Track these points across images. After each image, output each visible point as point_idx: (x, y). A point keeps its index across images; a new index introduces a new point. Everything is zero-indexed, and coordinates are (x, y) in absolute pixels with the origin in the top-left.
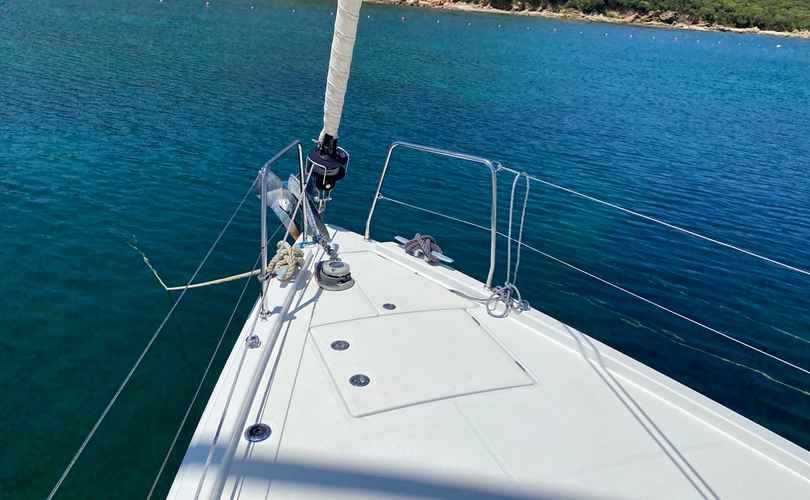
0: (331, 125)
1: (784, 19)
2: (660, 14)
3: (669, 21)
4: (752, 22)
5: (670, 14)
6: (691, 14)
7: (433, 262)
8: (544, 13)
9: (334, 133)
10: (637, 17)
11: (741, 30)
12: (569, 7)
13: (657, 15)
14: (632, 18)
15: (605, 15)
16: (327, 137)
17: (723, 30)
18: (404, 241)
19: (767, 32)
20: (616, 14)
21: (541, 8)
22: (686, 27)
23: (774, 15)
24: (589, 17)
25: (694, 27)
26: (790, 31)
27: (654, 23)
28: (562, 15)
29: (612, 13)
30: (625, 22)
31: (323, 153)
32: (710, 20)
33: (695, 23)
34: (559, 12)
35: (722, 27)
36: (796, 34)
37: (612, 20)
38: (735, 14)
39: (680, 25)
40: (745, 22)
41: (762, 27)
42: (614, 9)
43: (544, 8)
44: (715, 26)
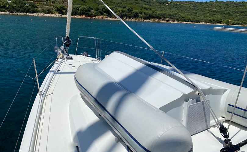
0: (68, 34)
1: (198, 19)
2: (165, 19)
3: (167, 21)
4: (189, 20)
5: (167, 19)
6: (173, 19)
7: (88, 56)
8: (133, 20)
9: (68, 36)
10: (159, 20)
11: (186, 23)
12: (140, 18)
13: (164, 19)
14: (157, 20)
15: (150, 20)
16: (67, 37)
17: (182, 23)
18: (82, 54)
19: (194, 23)
20: (153, 19)
21: (131, 19)
22: (172, 22)
23: (195, 19)
24: (145, 20)
25: (174, 22)
26: (200, 22)
27: (163, 21)
28: (138, 20)
29: (152, 19)
30: (155, 22)
31: (67, 40)
32: (178, 20)
33: (174, 21)
34: (137, 19)
35: (181, 22)
36: (201, 23)
37: (152, 21)
38: (185, 19)
39: (170, 22)
40: (188, 20)
41: (192, 22)
42: (152, 18)
43: (133, 18)
44: (180, 22)
